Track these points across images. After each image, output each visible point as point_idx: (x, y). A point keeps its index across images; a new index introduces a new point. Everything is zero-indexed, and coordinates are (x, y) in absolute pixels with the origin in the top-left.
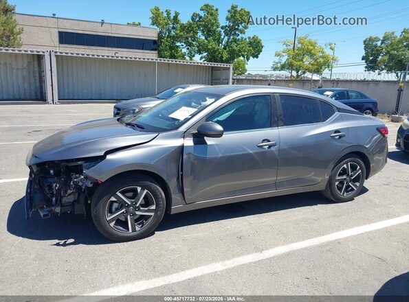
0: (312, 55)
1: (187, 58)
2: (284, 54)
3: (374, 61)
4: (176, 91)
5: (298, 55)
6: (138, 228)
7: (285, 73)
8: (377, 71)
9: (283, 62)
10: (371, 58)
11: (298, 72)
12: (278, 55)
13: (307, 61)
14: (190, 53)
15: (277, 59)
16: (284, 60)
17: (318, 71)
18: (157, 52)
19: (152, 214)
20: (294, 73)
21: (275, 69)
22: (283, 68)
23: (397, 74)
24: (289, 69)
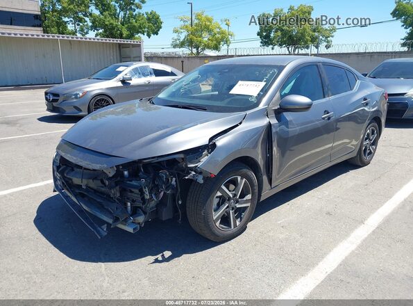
0: (209, 31)
1: (79, 35)
2: (182, 31)
3: (268, 37)
4: (118, 70)
5: (196, 30)
6: (238, 223)
7: (185, 51)
8: (271, 46)
9: (182, 39)
10: (264, 34)
11: (197, 49)
12: (176, 31)
13: (206, 37)
14: (82, 30)
15: (175, 36)
16: (182, 37)
17: (216, 48)
18: (42, 29)
19: (249, 205)
20: (195, 51)
21: (175, 46)
22: (182, 45)
23: (288, 48)
24: (188, 46)
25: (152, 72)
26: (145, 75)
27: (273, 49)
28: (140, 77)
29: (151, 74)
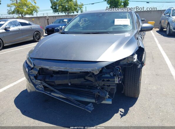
0: (27, 6)
2: (12, 6)
5: (20, 6)
8: (57, 13)
9: (13, 10)
10: (54, 7)
11: (22, 15)
13: (25, 9)
15: (9, 8)
17: (31, 13)
21: (9, 14)
22: (13, 13)
23: (65, 13)
24: (17, 13)
25: (20, 24)
26: (16, 26)
27: (58, 14)
28: (14, 27)
29: (19, 25)
